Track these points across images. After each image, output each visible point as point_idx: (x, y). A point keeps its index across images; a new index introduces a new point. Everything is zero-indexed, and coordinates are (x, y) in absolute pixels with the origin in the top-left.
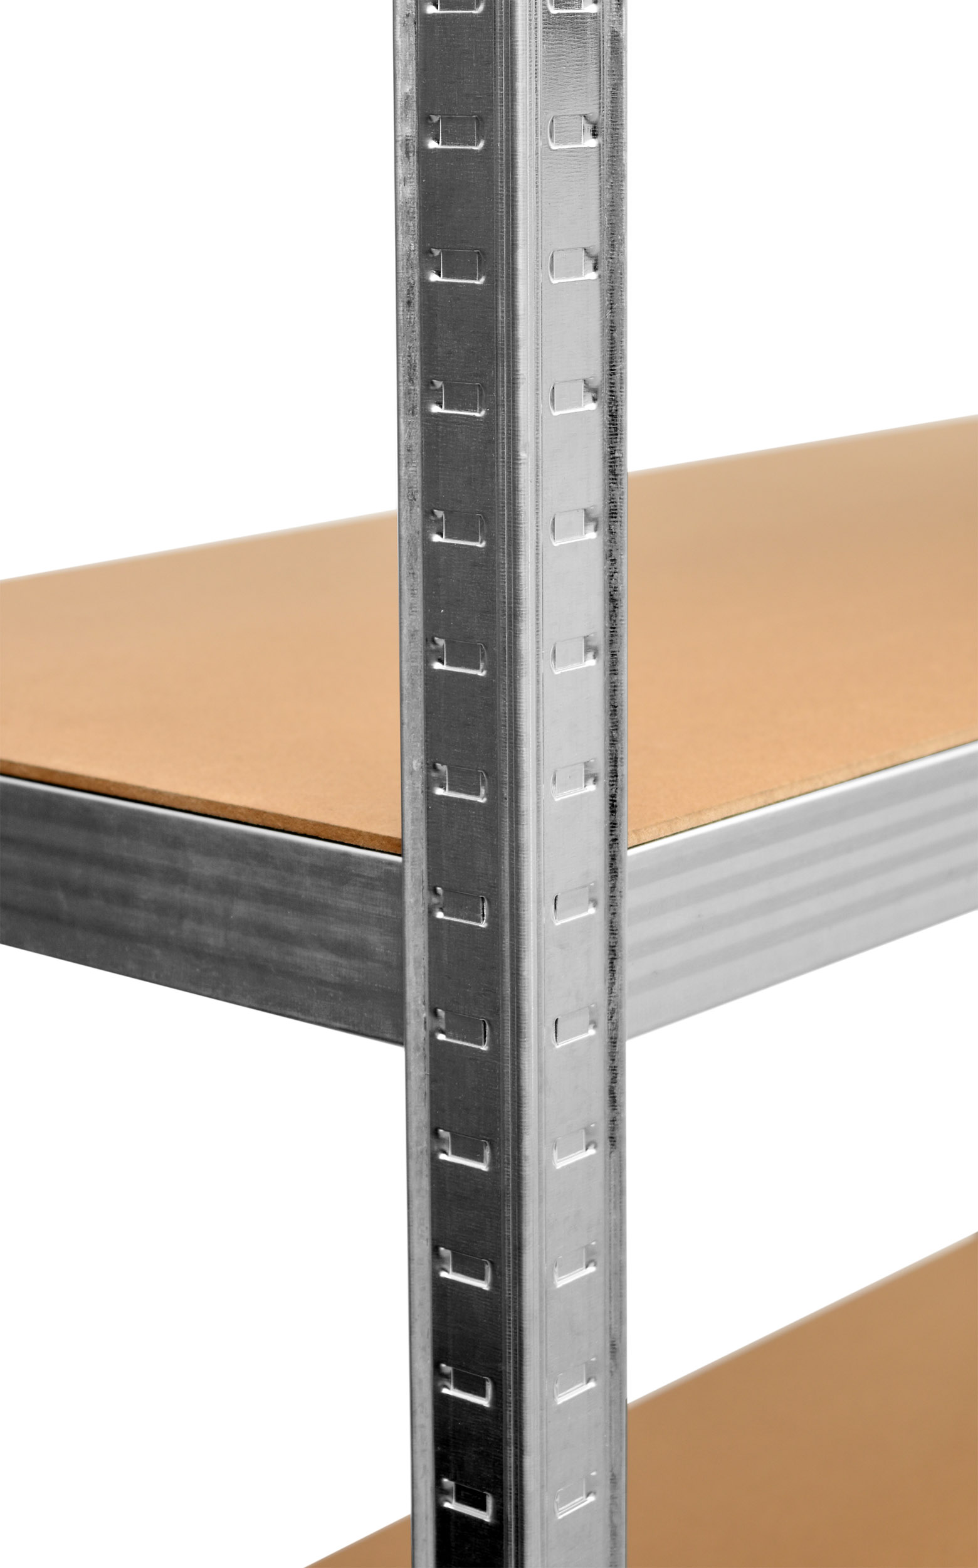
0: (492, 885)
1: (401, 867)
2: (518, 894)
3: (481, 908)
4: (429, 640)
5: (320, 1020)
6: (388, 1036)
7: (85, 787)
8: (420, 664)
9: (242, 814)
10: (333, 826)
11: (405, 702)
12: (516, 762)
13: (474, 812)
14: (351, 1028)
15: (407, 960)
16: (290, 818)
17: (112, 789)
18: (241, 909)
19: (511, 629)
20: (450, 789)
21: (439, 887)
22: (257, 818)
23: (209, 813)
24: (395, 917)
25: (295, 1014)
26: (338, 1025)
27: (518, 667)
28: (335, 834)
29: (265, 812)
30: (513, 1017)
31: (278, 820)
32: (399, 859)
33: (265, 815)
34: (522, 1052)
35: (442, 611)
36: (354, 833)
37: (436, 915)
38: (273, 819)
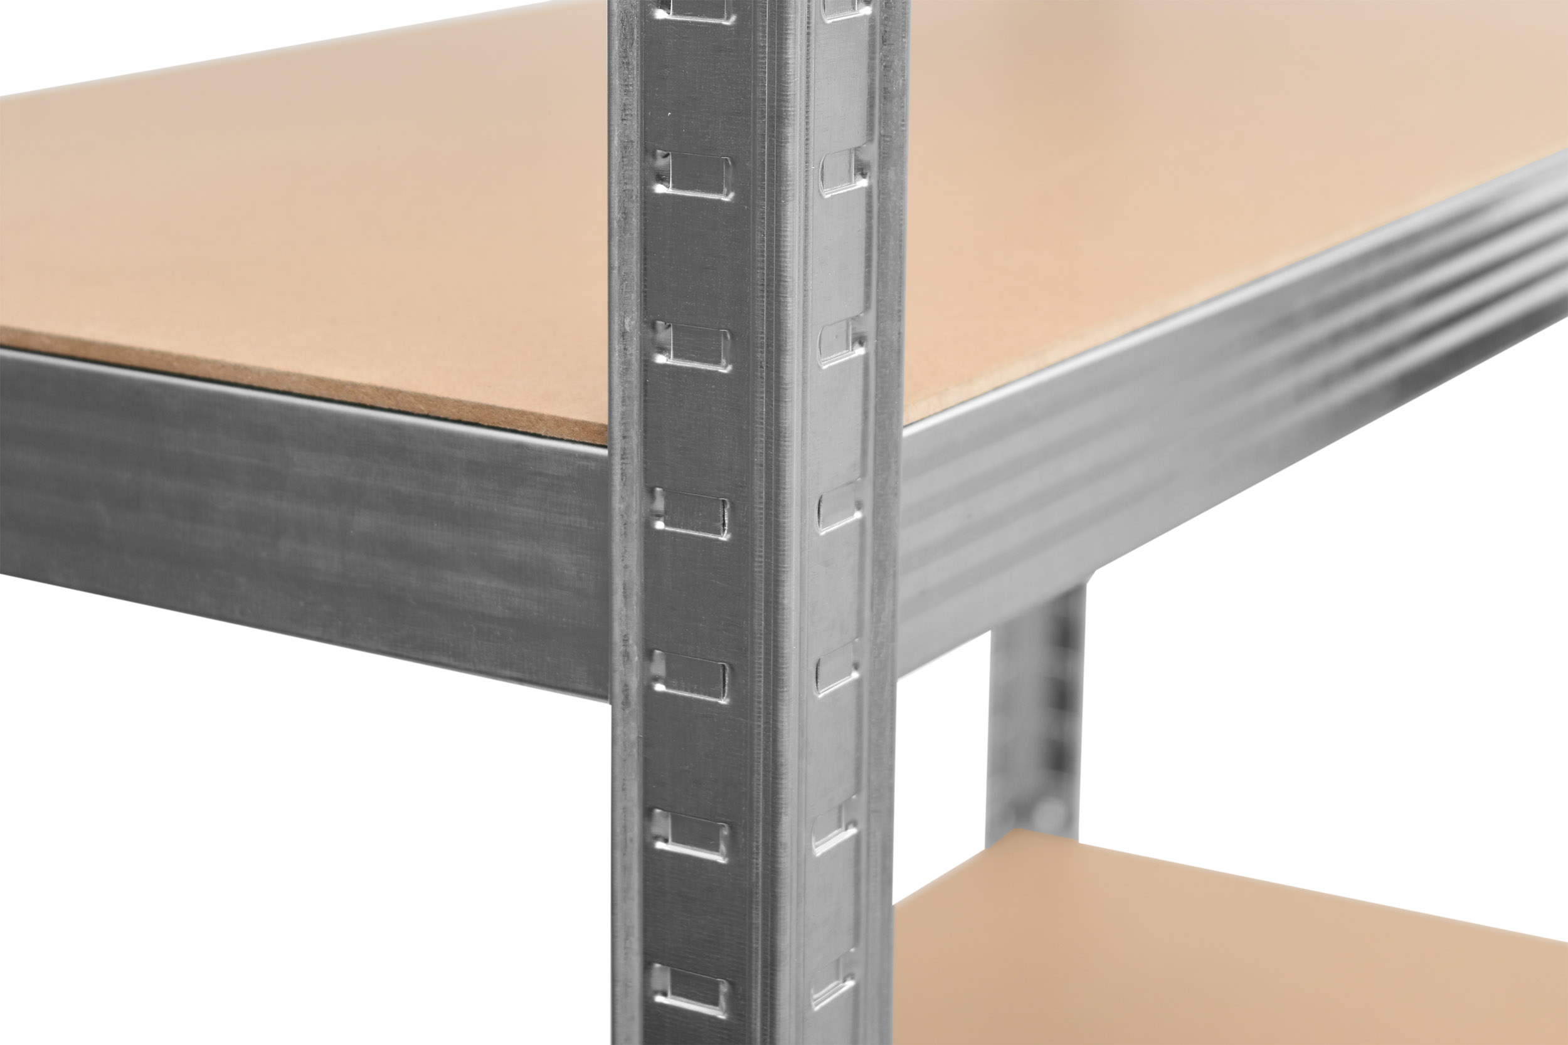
0: (740, 483)
1: (607, 462)
2: (777, 495)
3: (721, 515)
4: (648, 152)
5: (482, 667)
6: (581, 687)
7: (136, 363)
8: (635, 187)
9: (366, 394)
10: (502, 409)
11: (616, 239)
12: (778, 317)
13: (713, 387)
14: (527, 677)
15: (614, 587)
16: (437, 398)
17: (175, 364)
18: (364, 522)
19: (773, 136)
20: (676, 356)
21: (659, 487)
22: (389, 399)
23: (317, 394)
24: (593, 528)
25: (445, 660)
26: (508, 673)
27: (783, 188)
28: (504, 419)
29: (400, 392)
30: (767, 660)
31: (421, 402)
32: (604, 452)
33: (400, 395)
34: (780, 706)
35: (669, 114)
36: (532, 417)
37: (654, 525)
38: (412, 400)
